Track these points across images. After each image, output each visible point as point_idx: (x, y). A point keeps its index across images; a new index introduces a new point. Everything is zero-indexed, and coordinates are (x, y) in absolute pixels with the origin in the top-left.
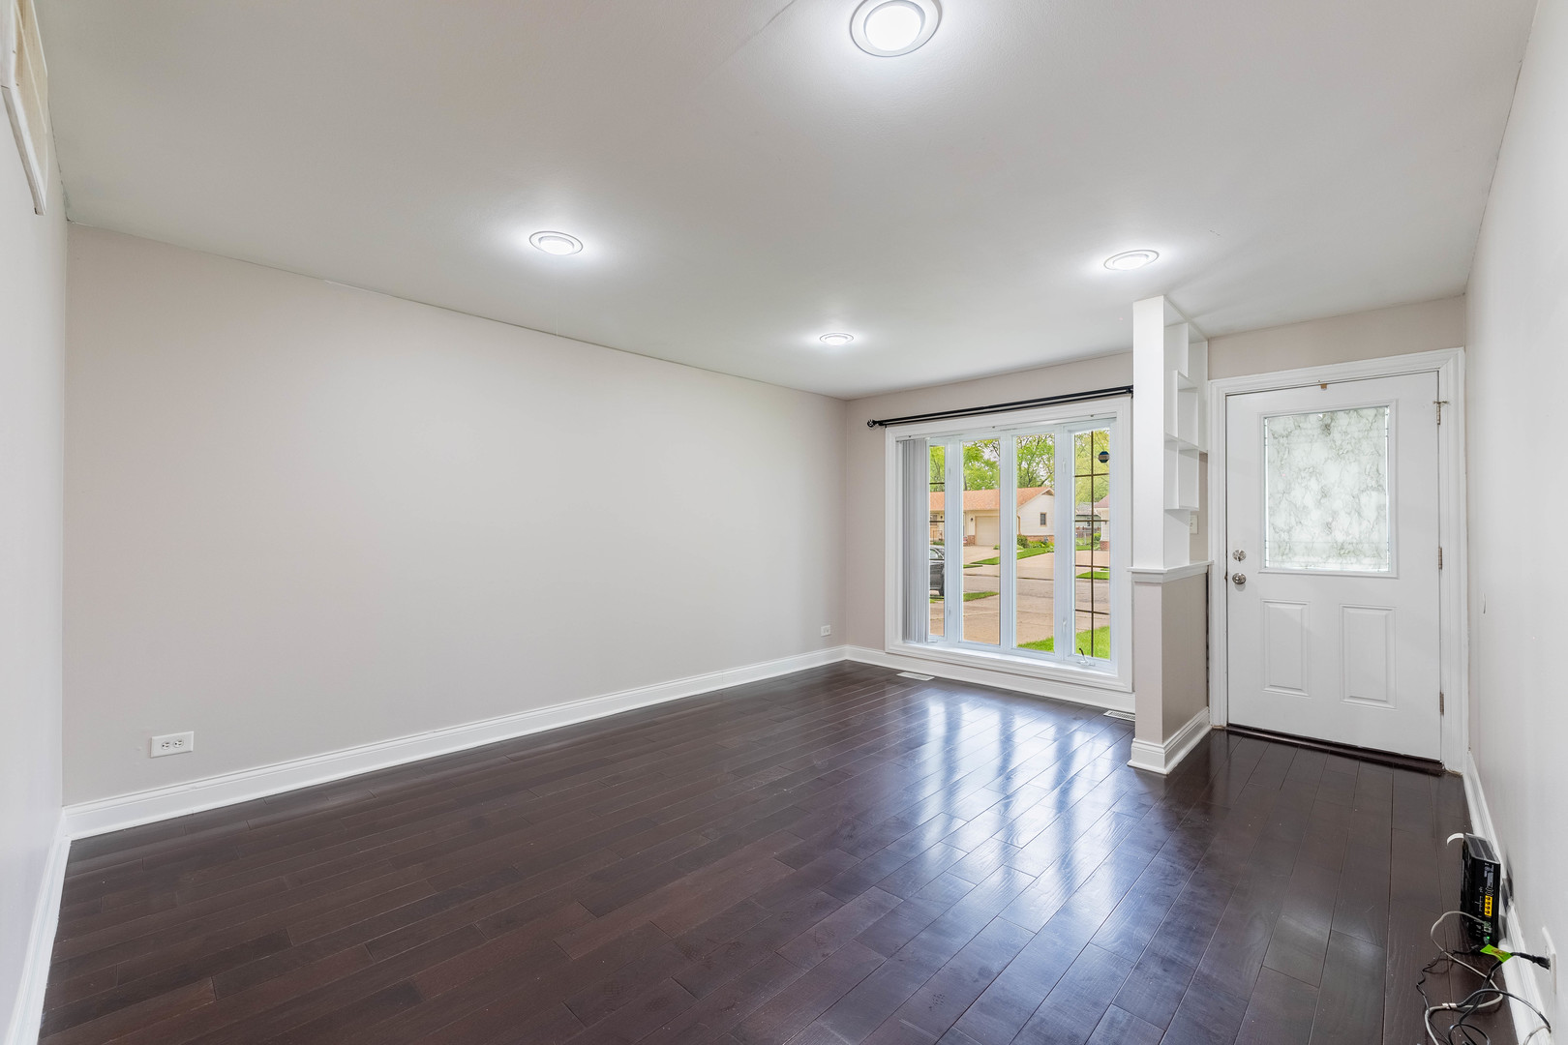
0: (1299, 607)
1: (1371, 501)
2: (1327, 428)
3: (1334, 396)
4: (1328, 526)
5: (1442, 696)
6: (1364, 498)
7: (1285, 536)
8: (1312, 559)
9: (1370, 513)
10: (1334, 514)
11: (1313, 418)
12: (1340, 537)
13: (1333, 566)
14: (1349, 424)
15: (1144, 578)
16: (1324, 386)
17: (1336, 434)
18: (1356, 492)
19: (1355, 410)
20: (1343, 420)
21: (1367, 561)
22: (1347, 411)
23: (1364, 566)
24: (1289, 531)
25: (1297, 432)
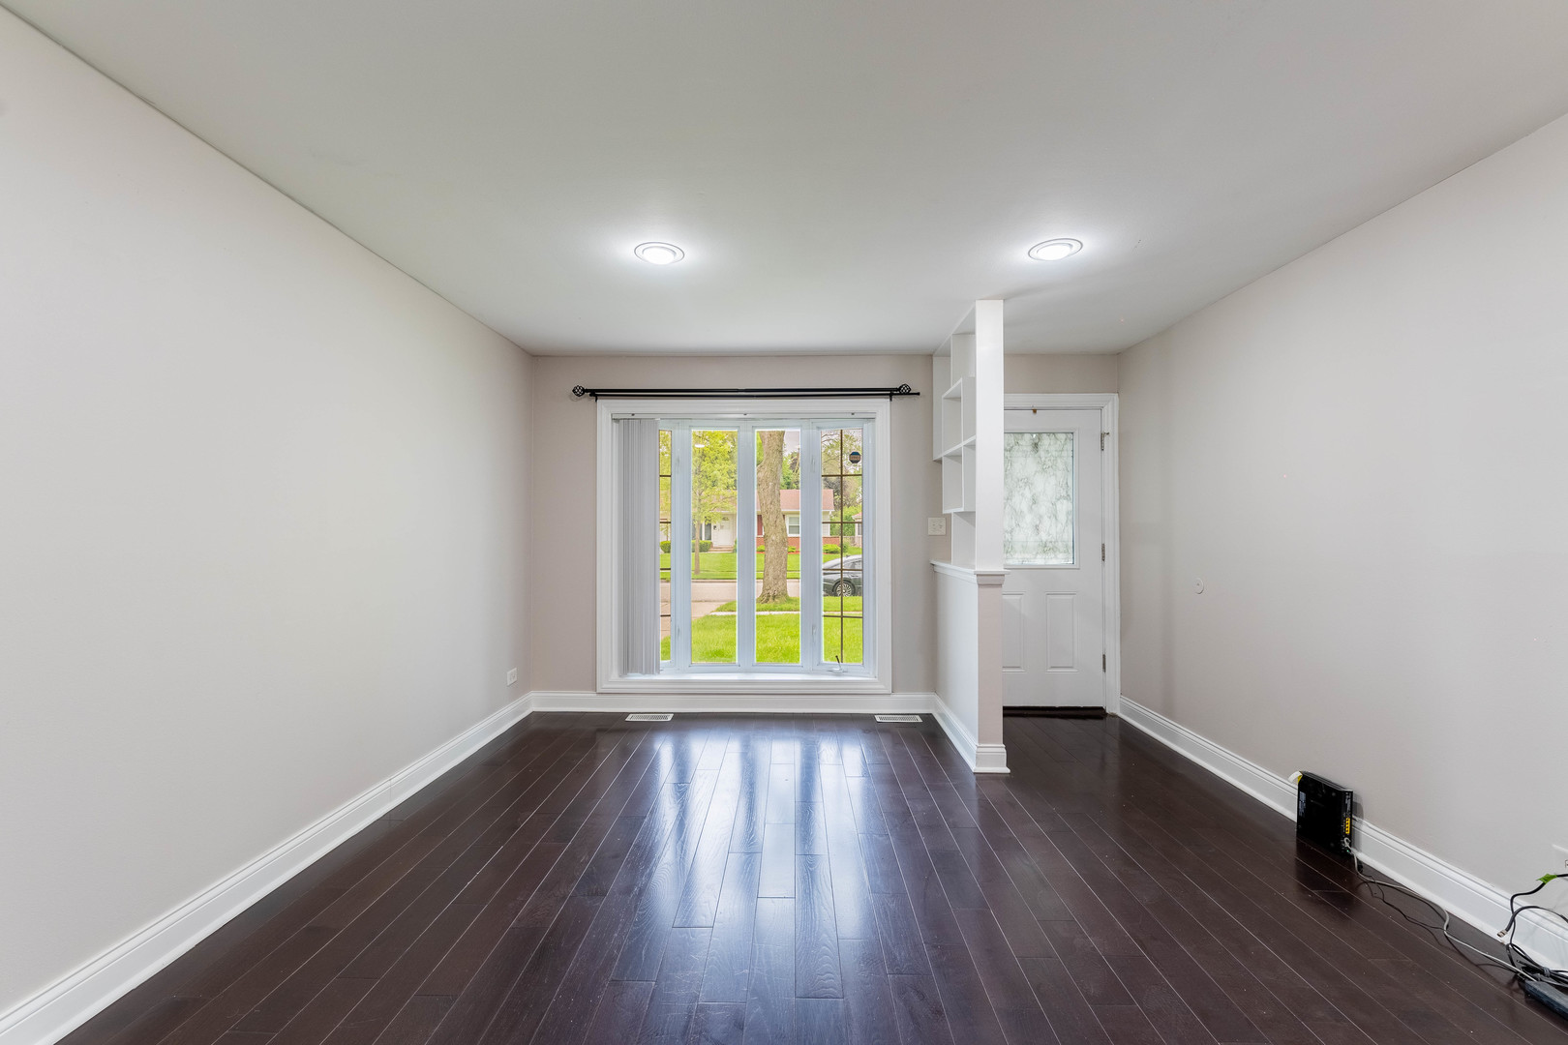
0: (1018, 597)
1: (1064, 507)
2: (1036, 446)
3: (1043, 421)
4: (1037, 528)
5: (1104, 656)
6: (1059, 506)
7: (1008, 536)
8: (1027, 556)
9: (1062, 517)
10: (1041, 517)
11: (1027, 437)
12: (1044, 537)
13: (1040, 561)
14: (1050, 444)
15: (990, 580)
16: (1035, 411)
17: (1042, 452)
18: (1054, 500)
19: (1054, 433)
20: (1046, 441)
21: (1060, 556)
22: (1048, 433)
23: (1059, 559)
24: (1011, 532)
25: (1017, 447)
